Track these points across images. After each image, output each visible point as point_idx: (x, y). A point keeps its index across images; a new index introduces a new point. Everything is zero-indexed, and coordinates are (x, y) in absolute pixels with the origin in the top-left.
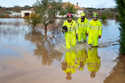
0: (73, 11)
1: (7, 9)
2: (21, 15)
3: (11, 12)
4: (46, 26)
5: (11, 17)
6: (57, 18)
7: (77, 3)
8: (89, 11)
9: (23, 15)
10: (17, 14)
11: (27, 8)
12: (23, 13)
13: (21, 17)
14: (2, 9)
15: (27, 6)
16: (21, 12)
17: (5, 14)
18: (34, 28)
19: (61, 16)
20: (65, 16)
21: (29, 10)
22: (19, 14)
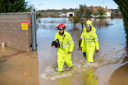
0: (103, 12)
1: (57, 11)
2: (67, 15)
3: (61, 13)
4: (82, 25)
5: (60, 17)
6: (92, 17)
7: (106, 7)
8: (116, 12)
9: (68, 15)
10: (64, 15)
11: (71, 10)
12: (68, 14)
13: (67, 17)
14: (54, 11)
15: (71, 9)
16: (67, 13)
17: (56, 15)
18: (75, 26)
19: (94, 16)
20: (97, 16)
21: (72, 12)
22: (66, 14)
